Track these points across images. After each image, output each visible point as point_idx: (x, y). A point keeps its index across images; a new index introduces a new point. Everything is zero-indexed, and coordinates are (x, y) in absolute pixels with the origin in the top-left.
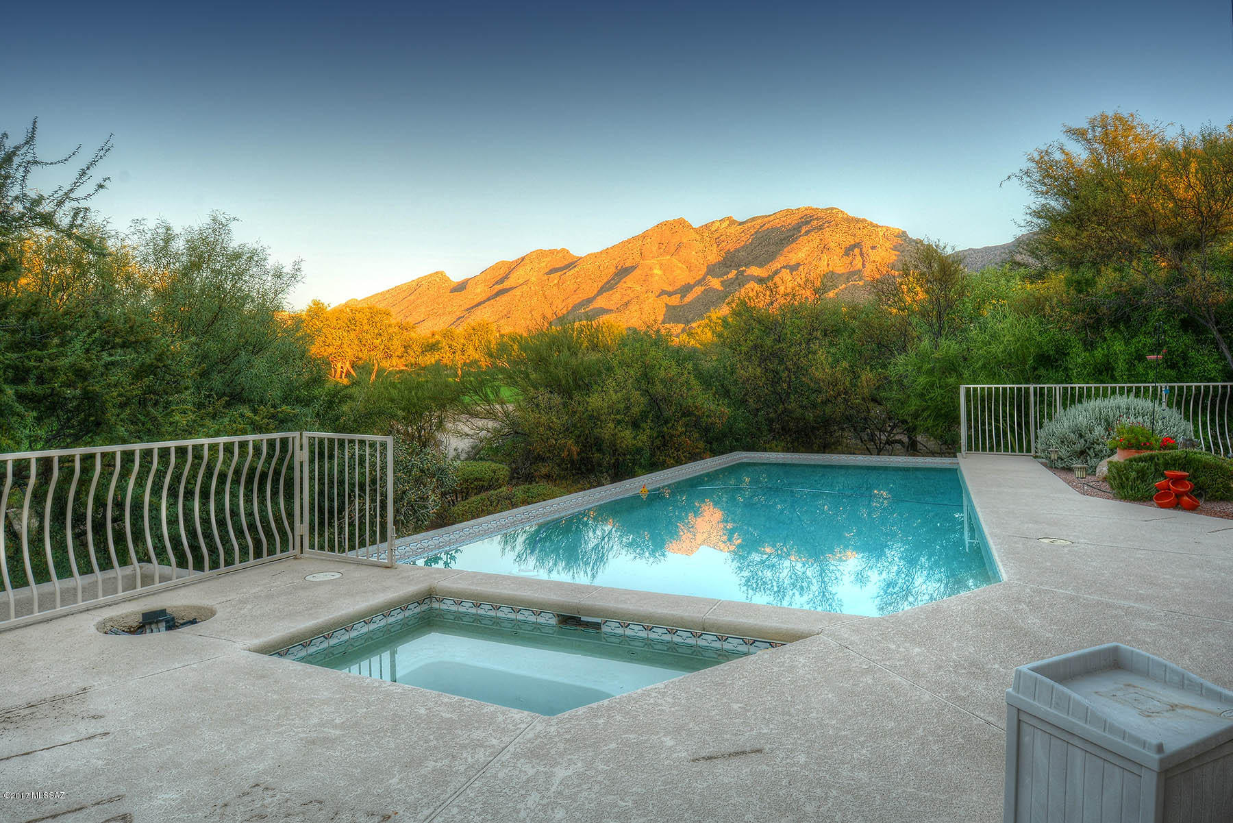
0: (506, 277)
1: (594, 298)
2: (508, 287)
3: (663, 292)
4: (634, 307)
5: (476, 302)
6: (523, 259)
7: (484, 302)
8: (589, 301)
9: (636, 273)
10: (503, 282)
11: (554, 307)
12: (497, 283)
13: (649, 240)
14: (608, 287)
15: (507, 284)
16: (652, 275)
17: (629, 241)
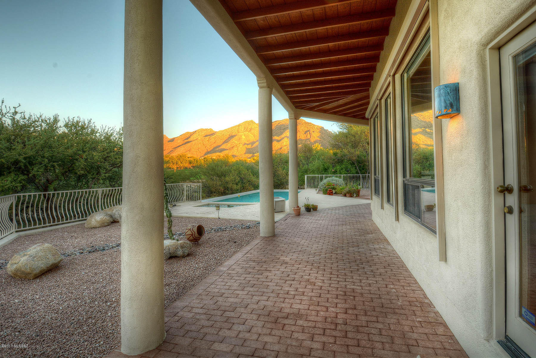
0: (189, 137)
1: (221, 145)
2: (190, 141)
3: (245, 144)
4: (235, 149)
5: (178, 145)
6: (196, 131)
7: (181, 146)
8: (219, 146)
9: (236, 137)
10: (188, 139)
11: (207, 148)
12: (186, 139)
13: (241, 127)
14: (226, 142)
15: (189, 140)
16: (242, 138)
17: (234, 127)
